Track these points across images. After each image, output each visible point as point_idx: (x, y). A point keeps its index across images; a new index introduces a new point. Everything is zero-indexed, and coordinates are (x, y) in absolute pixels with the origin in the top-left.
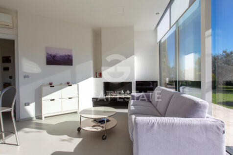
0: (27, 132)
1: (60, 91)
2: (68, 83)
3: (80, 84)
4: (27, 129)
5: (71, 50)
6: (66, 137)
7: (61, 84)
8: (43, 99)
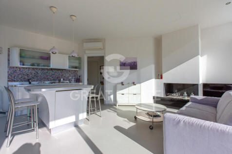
0: (109, 111)
1: (127, 89)
2: (134, 83)
3: (142, 84)
4: (108, 110)
5: (136, 58)
6: (126, 119)
7: (129, 83)
8: (117, 93)
